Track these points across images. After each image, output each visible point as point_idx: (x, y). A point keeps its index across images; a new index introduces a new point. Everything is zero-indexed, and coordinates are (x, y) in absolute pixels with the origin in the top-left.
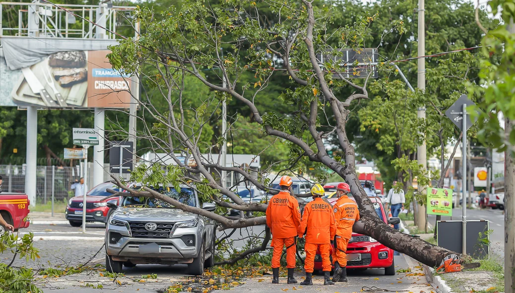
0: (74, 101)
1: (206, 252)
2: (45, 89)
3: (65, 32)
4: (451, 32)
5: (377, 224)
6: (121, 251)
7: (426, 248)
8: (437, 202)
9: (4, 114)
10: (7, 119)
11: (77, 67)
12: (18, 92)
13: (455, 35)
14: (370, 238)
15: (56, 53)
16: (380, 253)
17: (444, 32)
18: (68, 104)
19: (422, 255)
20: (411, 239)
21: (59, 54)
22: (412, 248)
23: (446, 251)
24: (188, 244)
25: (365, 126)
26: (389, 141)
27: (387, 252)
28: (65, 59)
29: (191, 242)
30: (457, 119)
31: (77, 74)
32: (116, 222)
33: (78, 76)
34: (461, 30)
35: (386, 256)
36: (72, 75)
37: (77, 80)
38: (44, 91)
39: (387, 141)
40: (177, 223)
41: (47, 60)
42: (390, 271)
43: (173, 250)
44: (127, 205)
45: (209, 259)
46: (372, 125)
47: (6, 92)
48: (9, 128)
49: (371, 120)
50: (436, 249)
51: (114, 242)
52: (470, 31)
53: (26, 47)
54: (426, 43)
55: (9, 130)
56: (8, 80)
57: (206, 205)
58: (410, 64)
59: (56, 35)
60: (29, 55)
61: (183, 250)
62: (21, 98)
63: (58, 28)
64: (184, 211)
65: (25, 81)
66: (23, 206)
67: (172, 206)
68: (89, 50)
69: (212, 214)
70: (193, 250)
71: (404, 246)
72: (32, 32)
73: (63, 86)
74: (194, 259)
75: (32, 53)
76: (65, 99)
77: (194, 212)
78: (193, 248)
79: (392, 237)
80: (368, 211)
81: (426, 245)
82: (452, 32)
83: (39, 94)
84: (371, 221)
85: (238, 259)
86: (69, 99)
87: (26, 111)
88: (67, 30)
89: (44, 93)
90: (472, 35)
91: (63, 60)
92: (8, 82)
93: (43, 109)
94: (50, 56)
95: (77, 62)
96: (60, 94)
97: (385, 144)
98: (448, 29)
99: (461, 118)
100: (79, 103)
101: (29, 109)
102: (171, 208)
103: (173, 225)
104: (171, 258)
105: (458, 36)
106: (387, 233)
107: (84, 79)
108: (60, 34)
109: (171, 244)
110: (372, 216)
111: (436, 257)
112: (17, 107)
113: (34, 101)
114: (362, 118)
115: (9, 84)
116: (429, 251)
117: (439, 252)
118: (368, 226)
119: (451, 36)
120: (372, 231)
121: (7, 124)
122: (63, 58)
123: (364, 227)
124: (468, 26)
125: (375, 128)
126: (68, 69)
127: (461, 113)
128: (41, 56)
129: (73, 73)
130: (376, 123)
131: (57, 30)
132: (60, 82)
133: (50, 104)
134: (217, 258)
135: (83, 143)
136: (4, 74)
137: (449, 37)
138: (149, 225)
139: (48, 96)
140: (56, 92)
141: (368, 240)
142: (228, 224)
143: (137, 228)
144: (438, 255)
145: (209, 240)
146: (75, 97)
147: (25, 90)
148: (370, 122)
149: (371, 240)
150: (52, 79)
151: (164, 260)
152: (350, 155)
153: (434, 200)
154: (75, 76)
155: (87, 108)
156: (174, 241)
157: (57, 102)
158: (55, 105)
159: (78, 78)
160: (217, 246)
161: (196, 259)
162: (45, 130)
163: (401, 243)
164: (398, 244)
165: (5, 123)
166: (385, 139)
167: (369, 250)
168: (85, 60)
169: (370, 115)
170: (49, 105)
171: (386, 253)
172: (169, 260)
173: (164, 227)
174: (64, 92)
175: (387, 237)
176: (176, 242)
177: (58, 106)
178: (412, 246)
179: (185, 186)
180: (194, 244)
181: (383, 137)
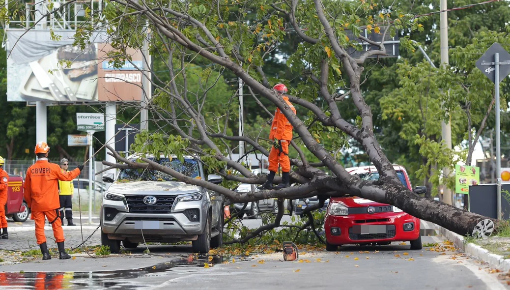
0: (84, 95)
1: (213, 230)
2: (54, 84)
3: (73, 24)
4: (474, 18)
5: (399, 191)
6: (117, 228)
7: (455, 215)
8: (465, 180)
9: (16, 111)
10: (19, 116)
11: (87, 60)
12: (26, 87)
13: (479, 22)
14: (394, 207)
15: (65, 46)
16: (405, 224)
17: (467, 19)
18: (78, 98)
19: (452, 222)
20: (439, 205)
21: (67, 46)
22: (440, 215)
23: (478, 217)
24: (191, 219)
25: (387, 115)
26: (413, 129)
27: (413, 223)
28: (74, 52)
29: (195, 217)
30: (489, 70)
31: (86, 67)
32: (111, 197)
33: (88, 69)
34: (484, 17)
35: (412, 227)
36: (81, 69)
37: (87, 73)
38: (53, 85)
39: (410, 129)
40: (179, 196)
41: (55, 53)
42: (416, 245)
43: (176, 226)
44: (123, 178)
45: (217, 237)
46: (394, 113)
47: (13, 87)
48: (21, 126)
49: (393, 108)
50: (467, 215)
51: (110, 219)
52: (493, 18)
53: (33, 40)
54: (448, 30)
55: (21, 128)
56: (15, 75)
57: (211, 177)
58: (432, 53)
59: (65, 27)
60: (37, 49)
61: (186, 226)
62: (29, 93)
63: (67, 20)
64: (187, 183)
65: (33, 75)
66: (17, 189)
67: (174, 178)
68: (98, 42)
69: (219, 187)
70: (197, 226)
71: (431, 214)
72: (40, 25)
73: (73, 80)
74: (198, 235)
75: (39, 46)
76: (75, 93)
77: (197, 184)
78: (196, 223)
79: (418, 204)
80: (390, 178)
81: (456, 211)
82: (476, 18)
83: (47, 88)
84: (393, 188)
85: (249, 238)
86: (78, 93)
87: (35, 107)
88: (76, 21)
89: (52, 87)
90: (496, 21)
91: (71, 53)
92: (15, 77)
93: (53, 105)
94: (58, 49)
95: (86, 55)
96: (69, 88)
97: (408, 132)
98: (471, 16)
99: (492, 70)
100: (89, 97)
101: (38, 104)
102: (173, 180)
103: (174, 198)
104: (173, 235)
105: (482, 23)
106: (412, 200)
107: (94, 72)
108: (69, 27)
109: (173, 219)
110: (394, 183)
111: (468, 224)
112: (25, 103)
113: (43, 96)
114: (384, 106)
115: (16, 79)
116: (460, 218)
117: (471, 218)
118: (390, 194)
119: (475, 23)
120: (395, 199)
121: (19, 122)
122: (71, 51)
123: (386, 195)
124: (492, 13)
125: (398, 116)
126: (78, 62)
127: (493, 63)
128: (50, 49)
129: (83, 66)
130: (398, 111)
131: (65, 22)
132: (70, 76)
133: (60, 98)
134: (226, 237)
135: (88, 129)
136: (11, 68)
137: (472, 24)
138: (148, 198)
139: (57, 91)
140: (65, 86)
141: (391, 210)
142: (235, 198)
143: (136, 202)
144: (469, 222)
145: (216, 217)
146: (85, 91)
147: (33, 85)
148: (392, 109)
149: (396, 209)
150: (61, 72)
151: (165, 237)
152: (366, 117)
153: (462, 178)
154: (84, 69)
155: (98, 102)
156: (176, 216)
157: (66, 96)
158: (64, 100)
159: (87, 71)
160: (227, 224)
161: (201, 236)
162: (59, 129)
163: (428, 211)
164: (424, 212)
165: (17, 121)
166: (409, 127)
167: (393, 220)
168: (94, 53)
169: (392, 102)
170: (59, 100)
171: (411, 224)
172: (171, 237)
173: (164, 200)
174: (74, 85)
175: (411, 205)
176: (177, 216)
177: (68, 100)
178: (439, 213)
179: (189, 157)
180: (198, 220)
181: (405, 125)
